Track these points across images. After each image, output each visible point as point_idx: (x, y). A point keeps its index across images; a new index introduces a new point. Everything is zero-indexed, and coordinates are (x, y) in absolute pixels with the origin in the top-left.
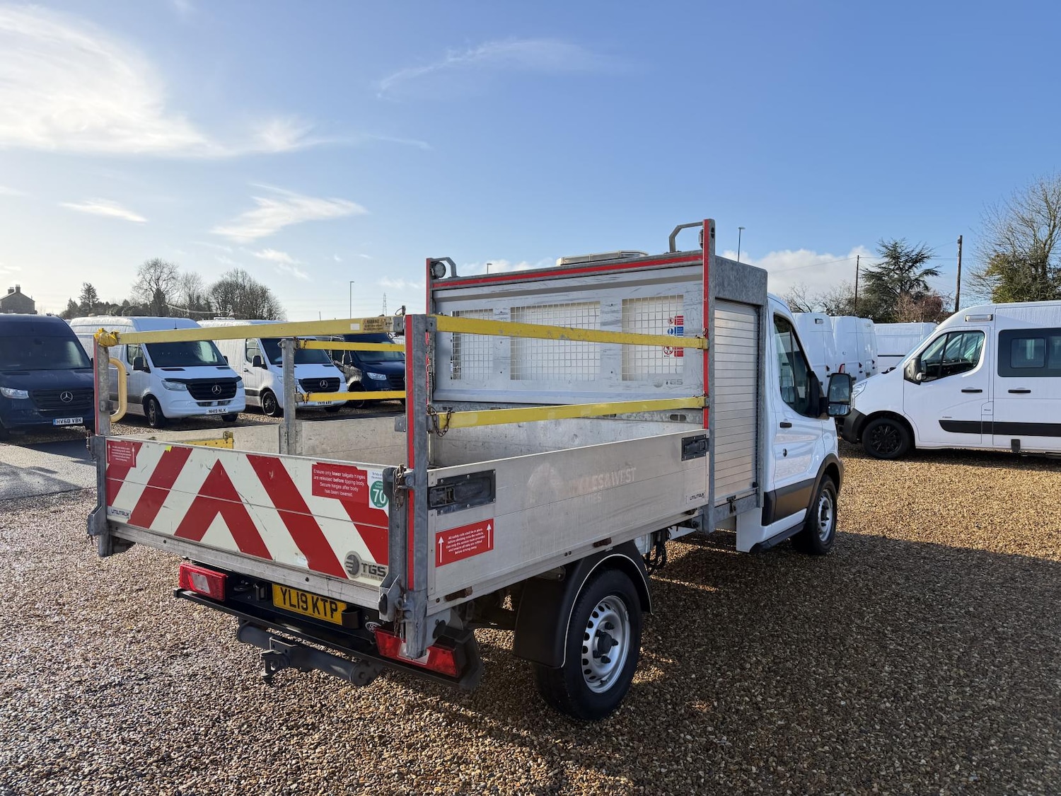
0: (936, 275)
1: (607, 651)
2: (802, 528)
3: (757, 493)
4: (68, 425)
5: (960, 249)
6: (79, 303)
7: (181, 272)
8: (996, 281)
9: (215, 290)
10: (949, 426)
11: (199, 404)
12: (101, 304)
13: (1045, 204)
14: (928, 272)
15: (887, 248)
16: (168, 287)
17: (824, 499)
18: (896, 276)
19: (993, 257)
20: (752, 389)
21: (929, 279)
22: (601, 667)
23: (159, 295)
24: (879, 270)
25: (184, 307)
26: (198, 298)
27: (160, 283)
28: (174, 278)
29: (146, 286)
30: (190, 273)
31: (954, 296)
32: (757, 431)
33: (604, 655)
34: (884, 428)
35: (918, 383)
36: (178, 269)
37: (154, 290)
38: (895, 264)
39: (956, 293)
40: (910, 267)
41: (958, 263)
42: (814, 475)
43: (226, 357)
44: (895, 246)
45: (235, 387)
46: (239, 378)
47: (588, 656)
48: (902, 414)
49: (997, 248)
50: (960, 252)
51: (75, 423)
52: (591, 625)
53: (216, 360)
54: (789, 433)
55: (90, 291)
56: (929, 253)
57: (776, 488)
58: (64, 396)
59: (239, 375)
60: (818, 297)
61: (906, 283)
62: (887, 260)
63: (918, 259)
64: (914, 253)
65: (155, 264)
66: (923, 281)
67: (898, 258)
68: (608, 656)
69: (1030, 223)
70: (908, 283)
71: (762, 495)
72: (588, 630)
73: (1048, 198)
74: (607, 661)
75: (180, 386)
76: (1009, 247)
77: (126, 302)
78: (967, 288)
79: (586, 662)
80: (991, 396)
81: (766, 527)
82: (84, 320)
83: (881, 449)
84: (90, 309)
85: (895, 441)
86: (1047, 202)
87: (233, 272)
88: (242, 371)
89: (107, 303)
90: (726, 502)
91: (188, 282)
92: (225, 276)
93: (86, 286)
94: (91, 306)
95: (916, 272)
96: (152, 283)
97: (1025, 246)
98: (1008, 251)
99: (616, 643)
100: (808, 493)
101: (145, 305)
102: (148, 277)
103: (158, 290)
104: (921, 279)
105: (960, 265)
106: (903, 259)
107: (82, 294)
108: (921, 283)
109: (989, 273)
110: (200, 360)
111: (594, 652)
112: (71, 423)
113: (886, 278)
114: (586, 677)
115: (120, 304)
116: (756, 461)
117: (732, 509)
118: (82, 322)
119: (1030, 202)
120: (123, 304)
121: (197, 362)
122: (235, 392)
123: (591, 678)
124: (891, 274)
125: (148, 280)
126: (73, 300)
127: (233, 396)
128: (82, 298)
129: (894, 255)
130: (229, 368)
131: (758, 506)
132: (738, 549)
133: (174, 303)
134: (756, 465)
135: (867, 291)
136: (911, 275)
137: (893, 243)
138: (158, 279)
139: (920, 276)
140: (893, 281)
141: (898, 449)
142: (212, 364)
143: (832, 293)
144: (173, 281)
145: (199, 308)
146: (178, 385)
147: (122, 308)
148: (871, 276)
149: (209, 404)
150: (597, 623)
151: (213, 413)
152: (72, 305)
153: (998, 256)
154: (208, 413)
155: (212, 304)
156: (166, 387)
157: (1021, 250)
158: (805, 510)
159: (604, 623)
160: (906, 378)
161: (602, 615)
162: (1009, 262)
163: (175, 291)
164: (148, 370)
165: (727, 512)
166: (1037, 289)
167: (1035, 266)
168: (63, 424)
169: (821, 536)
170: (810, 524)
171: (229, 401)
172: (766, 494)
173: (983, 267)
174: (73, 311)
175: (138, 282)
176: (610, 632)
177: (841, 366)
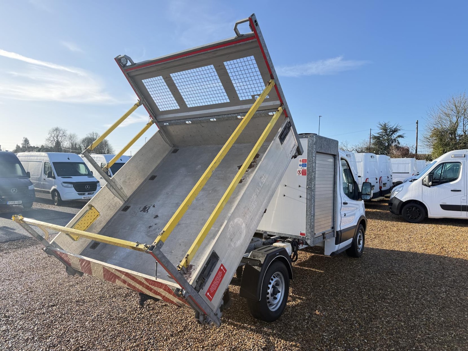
0: (403, 137)
1: (276, 295)
2: (351, 246)
3: (333, 231)
4: (15, 204)
5: (417, 126)
6: (21, 146)
7: (68, 133)
8: (435, 140)
9: (83, 141)
10: (445, 207)
11: (79, 194)
12: (31, 147)
13: (455, 107)
14: (400, 136)
15: (382, 126)
16: (62, 140)
17: (359, 234)
18: (386, 138)
19: (433, 130)
20: (332, 189)
21: (400, 139)
22: (273, 301)
23: (58, 143)
24: (378, 135)
25: (69, 148)
26: (76, 144)
27: (59, 138)
28: (65, 136)
29: (52, 139)
30: (72, 133)
31: (415, 147)
32: (334, 206)
33: (275, 296)
34: (413, 208)
35: (429, 186)
36: (66, 132)
37: (56, 141)
38: (385, 133)
39: (416, 145)
40: (392, 134)
41: (416, 132)
42: (356, 224)
43: (92, 172)
44: (385, 125)
45: (97, 186)
46: (98, 182)
47: (269, 296)
48: (422, 201)
49: (434, 126)
50: (417, 127)
51: (18, 203)
52: (270, 283)
53: (87, 173)
54: (347, 207)
55: (26, 141)
56: (400, 128)
57: (341, 229)
58: (13, 190)
59: (98, 180)
60: (353, 146)
61: (390, 141)
62: (382, 131)
63: (395, 131)
64: (393, 128)
65: (57, 129)
66: (397, 140)
67: (387, 130)
68: (276, 296)
69: (448, 115)
70: (391, 141)
71: (336, 232)
72: (269, 286)
73: (456, 104)
74: (276, 298)
75: (70, 185)
76: (439, 125)
77: (42, 146)
78: (421, 143)
79: (268, 298)
80: (466, 193)
81: (337, 245)
82: (24, 154)
83: (411, 218)
84: (26, 149)
85: (418, 214)
86: (456, 106)
87: (92, 133)
88: (99, 178)
89: (34, 146)
90: (321, 235)
91: (71, 137)
92: (88, 135)
93: (25, 139)
94: (27, 147)
95: (394, 136)
96: (55, 138)
97: (447, 125)
98: (440, 127)
99: (279, 292)
100: (353, 232)
101: (51, 147)
102: (53, 135)
103: (58, 141)
104: (396, 139)
105: (417, 133)
106: (388, 131)
107: (23, 142)
108: (396, 141)
109: (432, 137)
110: (80, 173)
111: (271, 294)
112: (16, 203)
113: (381, 139)
114: (268, 304)
115: (40, 147)
116: (333, 218)
117: (324, 238)
118: (23, 154)
119: (448, 106)
120: (41, 147)
121: (78, 174)
122: (96, 188)
123: (270, 305)
124: (384, 137)
125: (53, 136)
126: (18, 145)
127: (95, 190)
128: (22, 144)
129: (385, 129)
130: (93, 177)
131: (334, 236)
132: (325, 254)
133: (65, 147)
134: (333, 220)
135: (373, 144)
136: (392, 137)
137: (384, 123)
138: (58, 136)
139: (396, 138)
140: (385, 140)
141: (420, 218)
142: (85, 175)
143: (359, 145)
144: (65, 137)
145: (76, 149)
146: (69, 185)
147: (41, 149)
148: (375, 137)
149: (84, 194)
150: (273, 283)
151: (85, 198)
152: (18, 147)
153: (435, 129)
154: (83, 199)
155: (82, 147)
156: (63, 186)
157: (445, 127)
158: (352, 238)
159: (275, 283)
160: (423, 184)
161: (275, 280)
162: (440, 132)
163: (65, 142)
164: (54, 178)
165: (322, 239)
166: (453, 144)
167: (451, 134)
168: (12, 204)
169: (358, 250)
170: (354, 245)
171: (93, 193)
172: (337, 232)
173: (429, 134)
174: (18, 150)
175: (48, 137)
176: (277, 287)
177: (380, 178)
